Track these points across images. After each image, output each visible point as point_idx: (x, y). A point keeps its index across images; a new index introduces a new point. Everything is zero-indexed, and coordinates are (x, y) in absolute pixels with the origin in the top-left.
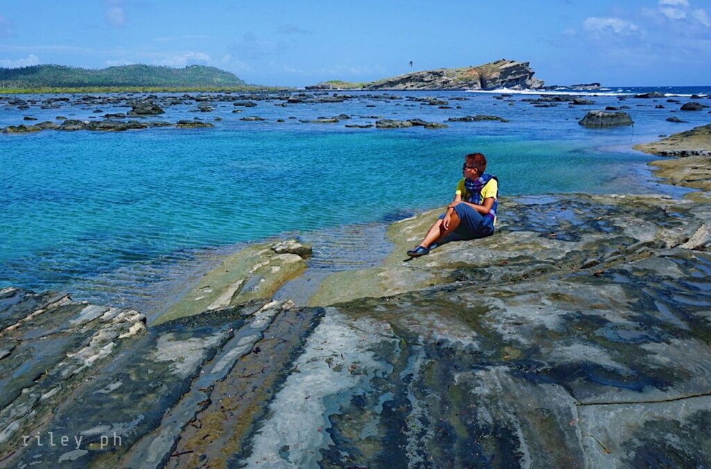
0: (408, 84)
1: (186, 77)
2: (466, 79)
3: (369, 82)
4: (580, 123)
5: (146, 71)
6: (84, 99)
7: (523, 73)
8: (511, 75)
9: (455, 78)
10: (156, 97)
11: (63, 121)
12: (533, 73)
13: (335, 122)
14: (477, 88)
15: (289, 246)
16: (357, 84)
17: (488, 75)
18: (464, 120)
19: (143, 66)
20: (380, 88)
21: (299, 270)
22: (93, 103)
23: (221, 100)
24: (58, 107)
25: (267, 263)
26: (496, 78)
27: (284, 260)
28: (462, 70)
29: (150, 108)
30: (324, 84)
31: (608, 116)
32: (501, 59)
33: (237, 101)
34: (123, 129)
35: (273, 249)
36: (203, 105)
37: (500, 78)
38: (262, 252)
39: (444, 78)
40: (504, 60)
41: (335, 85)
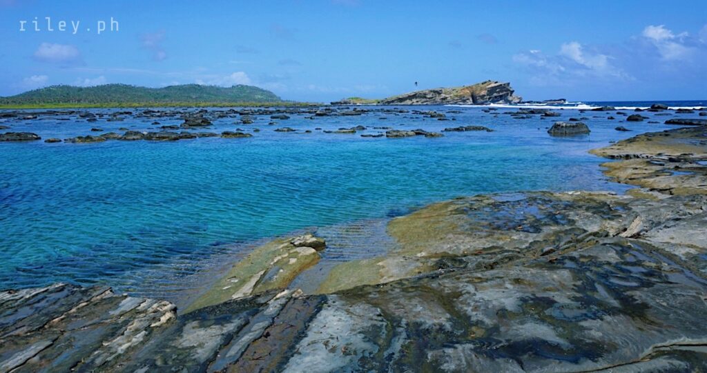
0: (414, 100)
1: (232, 94)
2: (460, 96)
3: (382, 99)
4: (548, 132)
5: (199, 90)
6: (145, 113)
7: (506, 91)
8: (496, 92)
9: (451, 95)
10: (206, 111)
11: (124, 132)
12: (513, 91)
13: (353, 132)
14: (469, 103)
15: (306, 240)
16: (373, 101)
17: (478, 93)
18: (457, 130)
20: (391, 104)
21: (313, 260)
22: (152, 116)
23: (260, 114)
24: (122, 119)
25: (286, 255)
26: (484, 95)
27: (300, 253)
28: (457, 89)
29: (200, 121)
30: (346, 100)
31: (570, 126)
32: (487, 81)
33: (274, 115)
34: (176, 139)
35: (292, 243)
36: (245, 118)
37: (488, 95)
38: (282, 246)
39: (443, 96)
40: (489, 81)
41: (355, 101)
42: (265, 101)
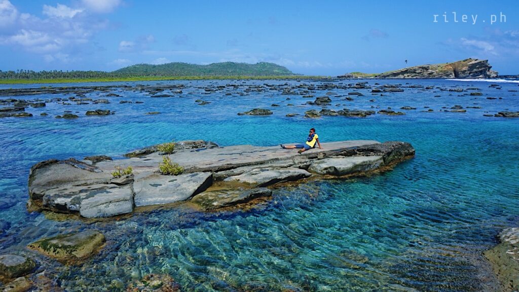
0: (406, 75)
1: (257, 69)
2: (444, 71)
3: (379, 74)
7: (484, 67)
8: (476, 68)
9: (437, 70)
12: (491, 67)
14: (452, 77)
16: (371, 75)
17: (460, 68)
19: (231, 63)
20: (387, 78)
26: (466, 71)
28: (442, 66)
30: (349, 75)
32: (468, 58)
37: (468, 70)
39: (430, 71)
40: (470, 59)
41: (356, 75)
42: (281, 74)
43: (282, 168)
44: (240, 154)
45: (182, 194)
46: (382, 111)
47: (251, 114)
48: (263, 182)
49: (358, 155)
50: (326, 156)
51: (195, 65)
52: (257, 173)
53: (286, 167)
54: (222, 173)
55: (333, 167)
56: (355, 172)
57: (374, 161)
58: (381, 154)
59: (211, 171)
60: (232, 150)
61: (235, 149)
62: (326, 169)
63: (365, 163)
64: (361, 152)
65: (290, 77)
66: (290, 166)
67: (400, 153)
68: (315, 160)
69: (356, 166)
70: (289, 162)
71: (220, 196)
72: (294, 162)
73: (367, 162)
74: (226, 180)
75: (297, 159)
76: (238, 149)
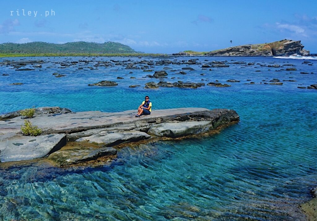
0: (231, 53)
1: (105, 48)
2: (264, 50)
7: (298, 47)
8: (291, 48)
9: (258, 49)
12: (303, 47)
14: (270, 55)
16: (201, 53)
17: (277, 48)
20: (215, 55)
26: (282, 50)
28: (261, 45)
30: (183, 52)
32: (284, 39)
37: (284, 50)
39: (251, 50)
40: (286, 39)
41: (189, 53)
42: (125, 52)
43: (125, 130)
44: (90, 119)
45: (40, 152)
46: (211, 83)
47: (99, 85)
48: (109, 142)
49: (190, 120)
50: (163, 120)
51: (53, 44)
52: (105, 134)
53: (129, 130)
54: (75, 134)
55: (169, 130)
56: (188, 134)
57: (204, 126)
58: (210, 119)
59: (65, 133)
60: (83, 115)
61: (85, 115)
62: (163, 132)
63: (197, 127)
64: (193, 117)
65: (133, 54)
66: (132, 129)
67: (226, 118)
68: (154, 124)
69: (189, 130)
70: (132, 126)
71: (73, 154)
72: (136, 126)
73: (198, 126)
74: (78, 140)
75: (138, 123)
76: (88, 115)
